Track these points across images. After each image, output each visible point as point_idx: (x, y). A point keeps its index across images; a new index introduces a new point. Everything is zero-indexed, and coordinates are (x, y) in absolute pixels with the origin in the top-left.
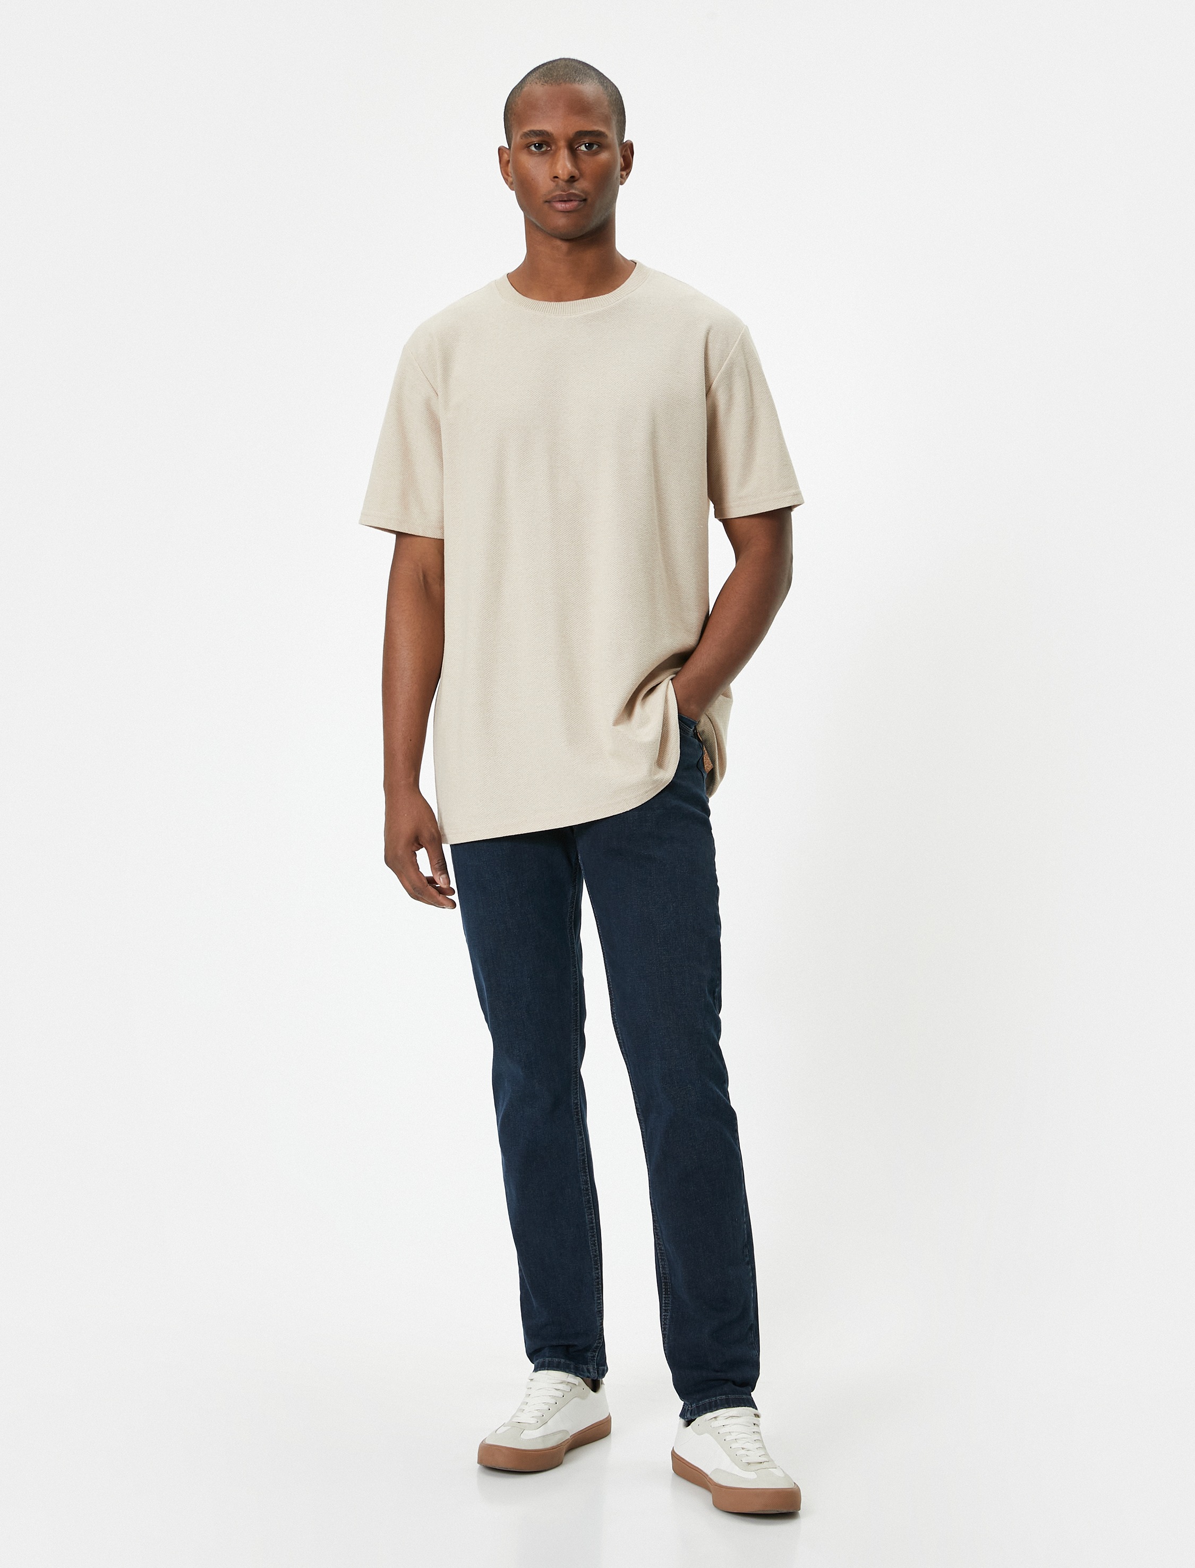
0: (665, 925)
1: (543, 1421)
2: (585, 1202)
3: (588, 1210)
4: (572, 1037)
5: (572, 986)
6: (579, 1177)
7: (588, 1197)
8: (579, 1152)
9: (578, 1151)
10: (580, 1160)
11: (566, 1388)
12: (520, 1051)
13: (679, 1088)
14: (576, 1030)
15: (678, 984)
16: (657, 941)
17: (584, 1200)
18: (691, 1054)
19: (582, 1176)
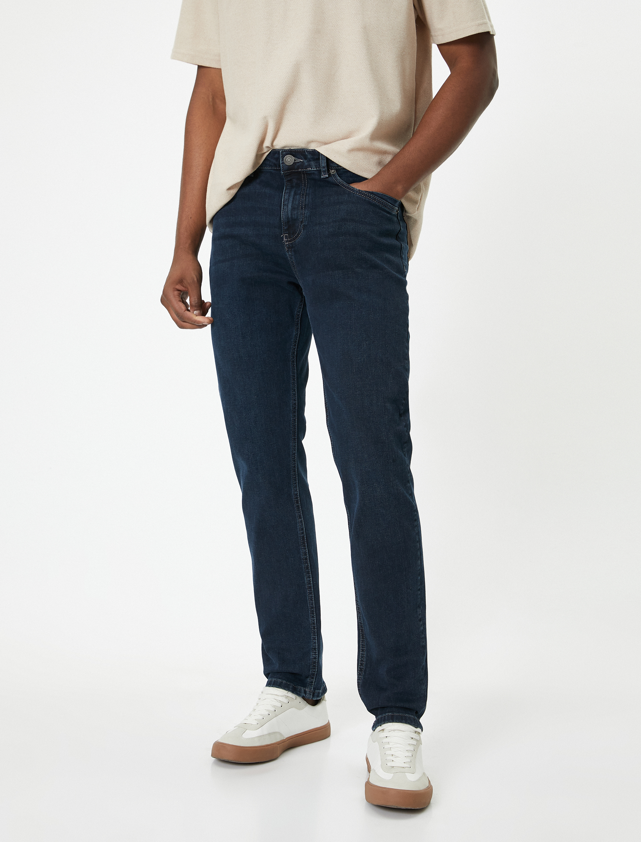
0: (359, 358)
1: (261, 724)
2: (305, 568)
3: (307, 574)
4: (291, 444)
5: (291, 405)
6: (300, 550)
7: (306, 565)
8: (300, 531)
9: (298, 530)
10: (300, 537)
11: (285, 701)
12: (248, 452)
13: (368, 485)
14: (295, 439)
15: (367, 404)
16: (353, 371)
17: (303, 567)
18: (376, 459)
19: (302, 549)
